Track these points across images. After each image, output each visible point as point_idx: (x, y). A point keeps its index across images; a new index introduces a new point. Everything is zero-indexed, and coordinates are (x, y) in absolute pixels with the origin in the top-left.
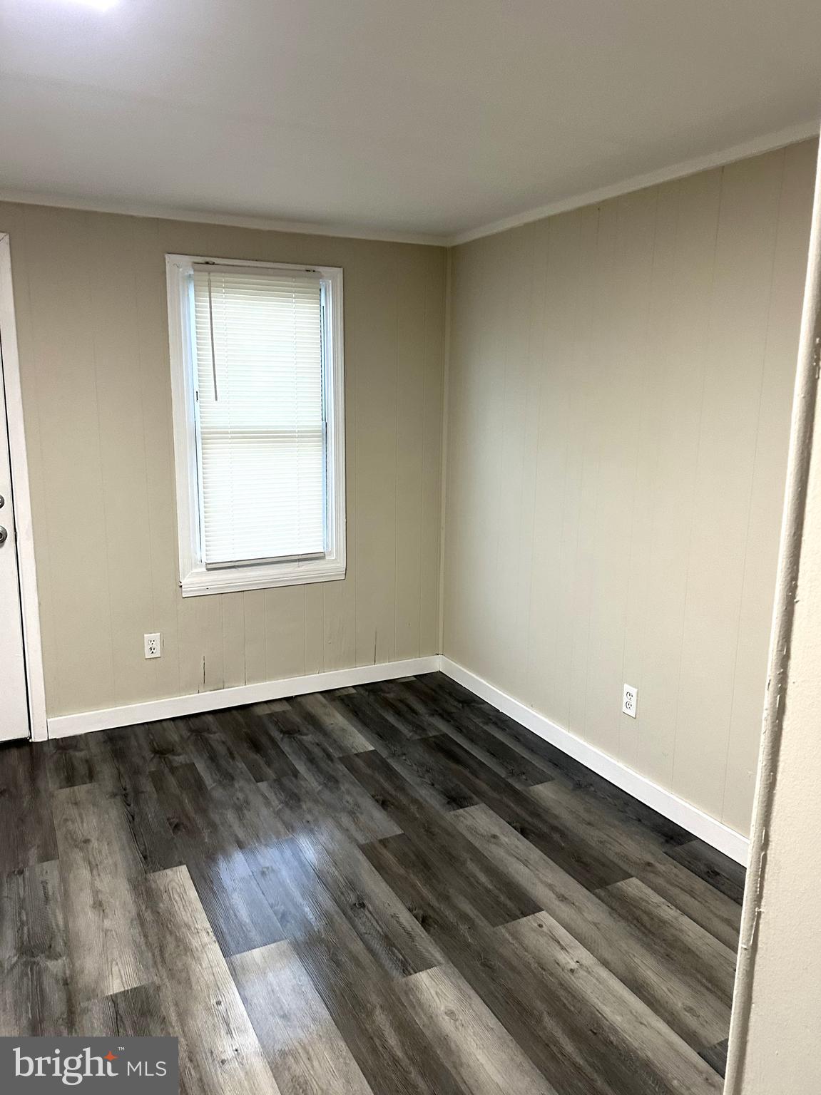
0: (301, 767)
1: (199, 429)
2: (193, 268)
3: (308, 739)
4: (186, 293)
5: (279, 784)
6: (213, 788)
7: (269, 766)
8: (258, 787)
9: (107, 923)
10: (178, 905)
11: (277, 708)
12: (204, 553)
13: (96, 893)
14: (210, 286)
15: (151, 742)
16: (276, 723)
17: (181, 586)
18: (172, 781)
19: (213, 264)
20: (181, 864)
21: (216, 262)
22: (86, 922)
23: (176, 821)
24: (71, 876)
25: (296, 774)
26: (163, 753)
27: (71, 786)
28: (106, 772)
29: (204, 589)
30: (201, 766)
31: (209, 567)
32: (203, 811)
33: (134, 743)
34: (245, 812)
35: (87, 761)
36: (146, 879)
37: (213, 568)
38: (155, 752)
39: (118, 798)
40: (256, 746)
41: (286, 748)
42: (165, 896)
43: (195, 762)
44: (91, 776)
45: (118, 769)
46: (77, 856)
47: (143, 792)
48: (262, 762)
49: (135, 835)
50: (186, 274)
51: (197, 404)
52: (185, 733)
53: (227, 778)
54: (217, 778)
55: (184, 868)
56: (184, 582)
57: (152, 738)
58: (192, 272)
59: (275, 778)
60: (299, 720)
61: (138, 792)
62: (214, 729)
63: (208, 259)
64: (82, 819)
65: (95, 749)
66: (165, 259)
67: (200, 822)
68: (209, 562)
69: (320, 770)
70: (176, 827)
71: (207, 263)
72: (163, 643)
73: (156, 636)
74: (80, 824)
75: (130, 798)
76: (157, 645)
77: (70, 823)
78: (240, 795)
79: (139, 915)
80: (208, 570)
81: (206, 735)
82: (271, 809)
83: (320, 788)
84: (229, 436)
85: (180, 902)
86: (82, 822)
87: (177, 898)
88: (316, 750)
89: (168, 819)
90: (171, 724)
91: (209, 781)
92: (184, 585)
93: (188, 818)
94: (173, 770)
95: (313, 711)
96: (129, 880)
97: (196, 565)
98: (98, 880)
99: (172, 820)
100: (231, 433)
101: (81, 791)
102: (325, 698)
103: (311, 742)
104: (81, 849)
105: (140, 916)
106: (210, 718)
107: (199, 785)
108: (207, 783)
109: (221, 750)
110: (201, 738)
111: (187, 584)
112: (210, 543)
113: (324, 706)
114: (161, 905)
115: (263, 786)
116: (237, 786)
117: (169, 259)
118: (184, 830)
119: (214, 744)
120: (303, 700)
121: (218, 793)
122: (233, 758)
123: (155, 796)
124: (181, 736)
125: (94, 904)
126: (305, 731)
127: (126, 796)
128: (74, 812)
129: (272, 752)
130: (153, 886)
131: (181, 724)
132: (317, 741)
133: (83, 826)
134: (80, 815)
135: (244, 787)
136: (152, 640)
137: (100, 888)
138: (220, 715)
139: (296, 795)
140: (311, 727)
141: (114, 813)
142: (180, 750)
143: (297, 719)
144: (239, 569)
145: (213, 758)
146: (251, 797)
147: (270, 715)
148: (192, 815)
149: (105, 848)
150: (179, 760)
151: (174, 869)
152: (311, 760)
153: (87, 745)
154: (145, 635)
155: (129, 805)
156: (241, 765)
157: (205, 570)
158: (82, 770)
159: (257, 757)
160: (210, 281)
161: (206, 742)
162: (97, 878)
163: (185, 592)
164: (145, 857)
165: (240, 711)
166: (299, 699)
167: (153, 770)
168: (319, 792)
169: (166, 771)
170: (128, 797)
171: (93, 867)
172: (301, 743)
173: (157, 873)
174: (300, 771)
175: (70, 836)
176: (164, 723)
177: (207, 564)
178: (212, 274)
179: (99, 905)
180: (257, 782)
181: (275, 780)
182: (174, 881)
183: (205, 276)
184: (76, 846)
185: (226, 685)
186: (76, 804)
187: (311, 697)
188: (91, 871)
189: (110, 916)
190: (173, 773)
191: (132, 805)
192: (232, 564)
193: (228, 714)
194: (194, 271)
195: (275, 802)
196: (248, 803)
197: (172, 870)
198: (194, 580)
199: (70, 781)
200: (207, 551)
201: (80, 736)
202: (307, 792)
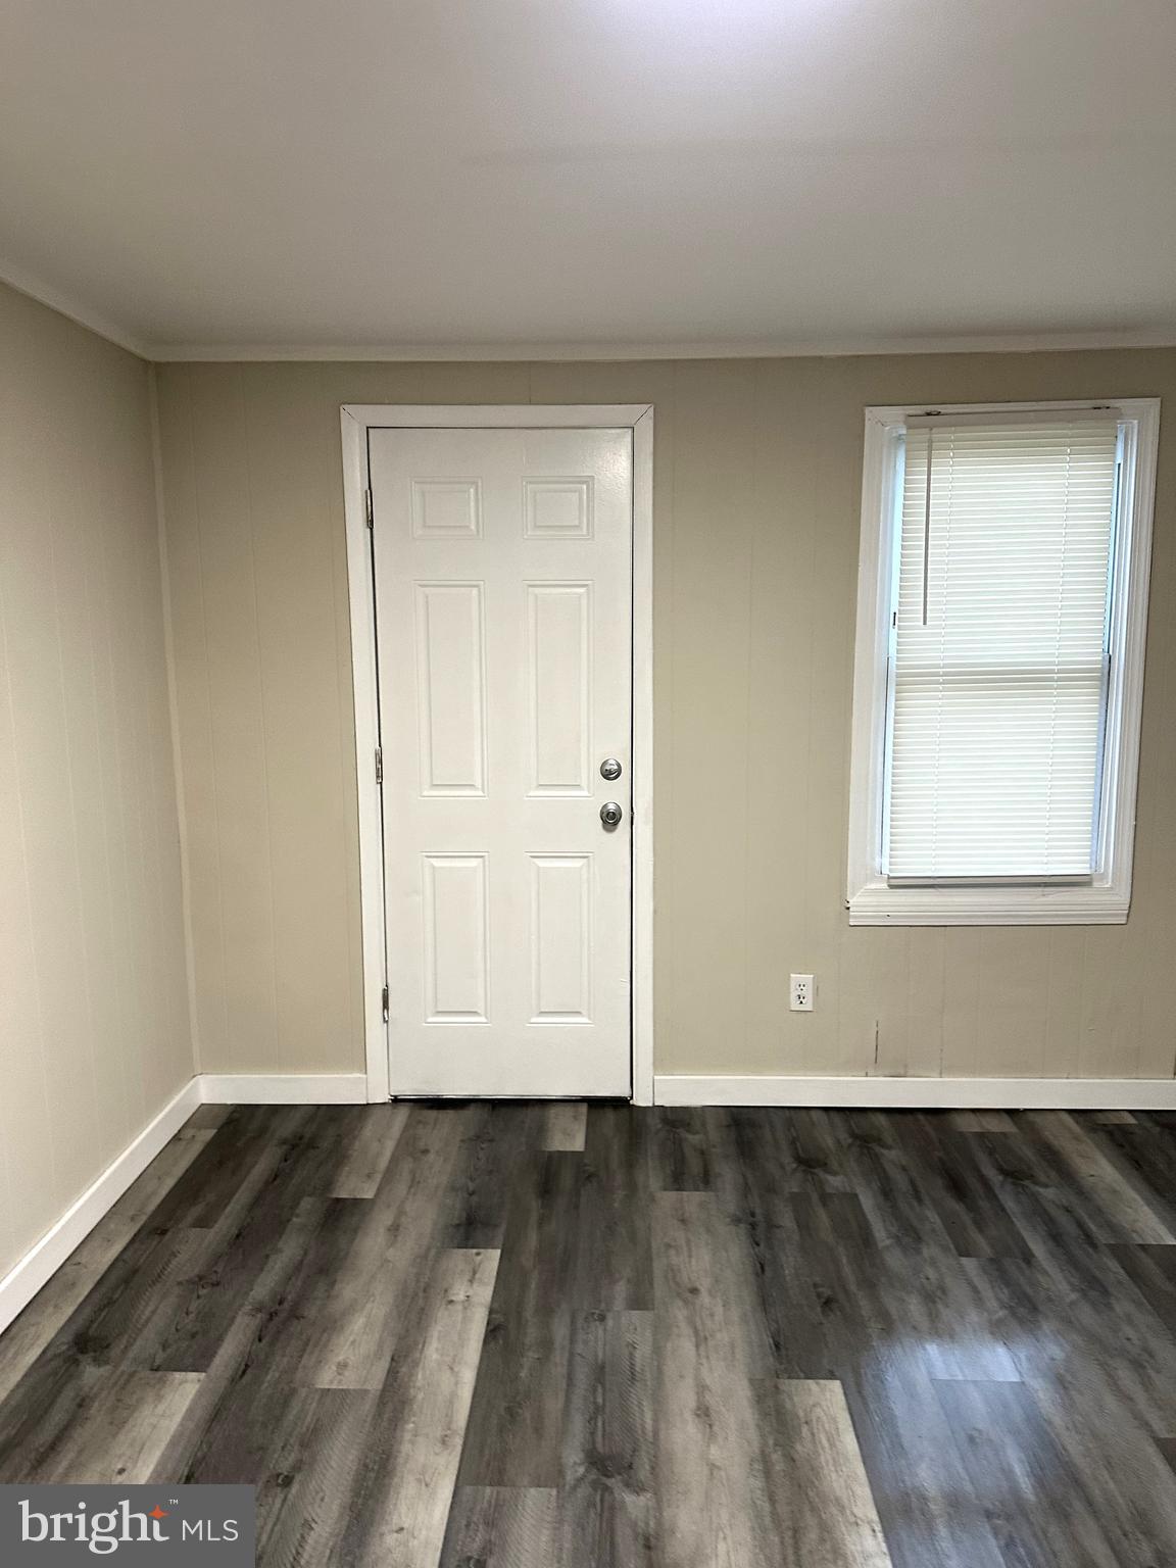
0: (1038, 1248)
1: (893, 670)
2: (905, 423)
3: (1049, 1194)
4: (892, 464)
5: (997, 1268)
6: (887, 1247)
7: (981, 1230)
8: (961, 1266)
9: (715, 1452)
10: (825, 1457)
11: (994, 1125)
12: (886, 861)
13: (702, 1389)
14: (930, 449)
15: (793, 1142)
16: (991, 1152)
17: (848, 908)
18: (822, 1218)
19: (939, 414)
20: (832, 1376)
21: (943, 411)
22: (684, 1437)
23: (826, 1292)
24: (669, 1345)
25: (1028, 1258)
26: (810, 1162)
27: (678, 1190)
28: (728, 1174)
29: (883, 917)
30: (868, 1202)
31: (894, 882)
32: (870, 1285)
33: (768, 1135)
34: (940, 1306)
35: (702, 1153)
36: (776, 1387)
37: (898, 884)
38: (799, 1160)
39: (743, 1228)
40: (958, 1187)
41: (1009, 1203)
42: (805, 1430)
43: (858, 1192)
44: (706, 1180)
45: (744, 1176)
46: (680, 1313)
47: (779, 1227)
48: (967, 1219)
49: (764, 1302)
50: (894, 435)
51: (894, 632)
52: (844, 1136)
53: (910, 1236)
54: (894, 1230)
55: (836, 1385)
56: (853, 901)
57: (795, 1135)
58: (904, 432)
59: (992, 1256)
60: (1033, 1158)
61: (771, 1226)
62: (889, 1141)
63: (930, 408)
64: (690, 1250)
65: (714, 1134)
66: (864, 415)
67: (865, 1306)
68: (891, 875)
69: (1072, 1263)
70: (828, 1303)
71: (929, 414)
72: (817, 991)
73: (807, 978)
74: (687, 1260)
75: (761, 1229)
76: (808, 992)
77: (672, 1252)
78: (931, 1273)
79: (763, 1452)
80: (892, 887)
81: (878, 1149)
82: (986, 1314)
83: (1074, 1296)
84: (941, 679)
85: (828, 1450)
86: (690, 1256)
87: (826, 1444)
88: (1064, 1220)
89: (815, 1285)
90: (822, 1115)
91: (881, 1233)
92: (853, 906)
93: (846, 1292)
94: (825, 1199)
95: (1056, 1143)
96: (751, 1381)
97: (872, 878)
98: (706, 1365)
99: (820, 1290)
100: (945, 674)
101: (693, 1199)
102: (1077, 1123)
103: (1053, 1202)
104: (686, 1302)
105: (764, 1458)
106: (882, 1119)
107: (866, 1240)
108: (877, 1235)
109: (901, 1181)
110: (869, 1153)
111: (856, 906)
112: (897, 845)
113: (1077, 1138)
114: (798, 1447)
115: (969, 1263)
116: (926, 1252)
117: (871, 413)
118: (839, 1313)
119: (889, 1168)
120: (1038, 1119)
121: (895, 1260)
122: (920, 1200)
123: (796, 1237)
124: (839, 1142)
125: (699, 1408)
126: (1043, 1178)
127: (753, 1226)
128: (679, 1235)
129: (984, 1204)
130: (788, 1405)
131: (837, 1118)
132: (1066, 1204)
133: (690, 1262)
134: (688, 1242)
135: (937, 1261)
136: (801, 981)
137: (708, 1383)
138: (898, 1117)
139: (1029, 1299)
140: (1053, 1174)
141: (736, 1252)
142: (835, 1166)
143: (1029, 1153)
144: (940, 890)
145: (887, 1192)
146: (949, 1281)
147: (981, 1136)
148: (853, 1288)
149: (719, 1310)
150: (835, 1182)
151: (822, 1381)
152: (1055, 1237)
153: (704, 1125)
154: (792, 975)
155: (758, 1245)
156: (932, 1216)
157: (885, 885)
158: (694, 1165)
159: (957, 1207)
160: (931, 441)
161: (876, 1159)
162: (704, 1361)
163: (855, 917)
164: (777, 1346)
165: (929, 1117)
166: (1031, 1116)
167: (795, 1190)
168: (1072, 1303)
169: (815, 1197)
170: (757, 1229)
171: (700, 1340)
172: (1035, 1199)
173: (795, 1382)
174: (1037, 1255)
175: (672, 1272)
176: (813, 1113)
177: (889, 878)
178: (934, 430)
179: (703, 1413)
180: (961, 1255)
181: (991, 1260)
182: (821, 1406)
183: (922, 435)
184: (679, 1295)
185: (911, 1072)
186: (683, 1221)
187: (1051, 1117)
188: (697, 1346)
189: (720, 1439)
190: (824, 1205)
191: (762, 1245)
192: (931, 882)
193: (910, 1117)
194: (909, 427)
195: (992, 1304)
196: (944, 1292)
197: (817, 1384)
198: (867, 901)
199: (678, 1180)
200: (891, 858)
201: (695, 1108)
202: (1050, 1300)
